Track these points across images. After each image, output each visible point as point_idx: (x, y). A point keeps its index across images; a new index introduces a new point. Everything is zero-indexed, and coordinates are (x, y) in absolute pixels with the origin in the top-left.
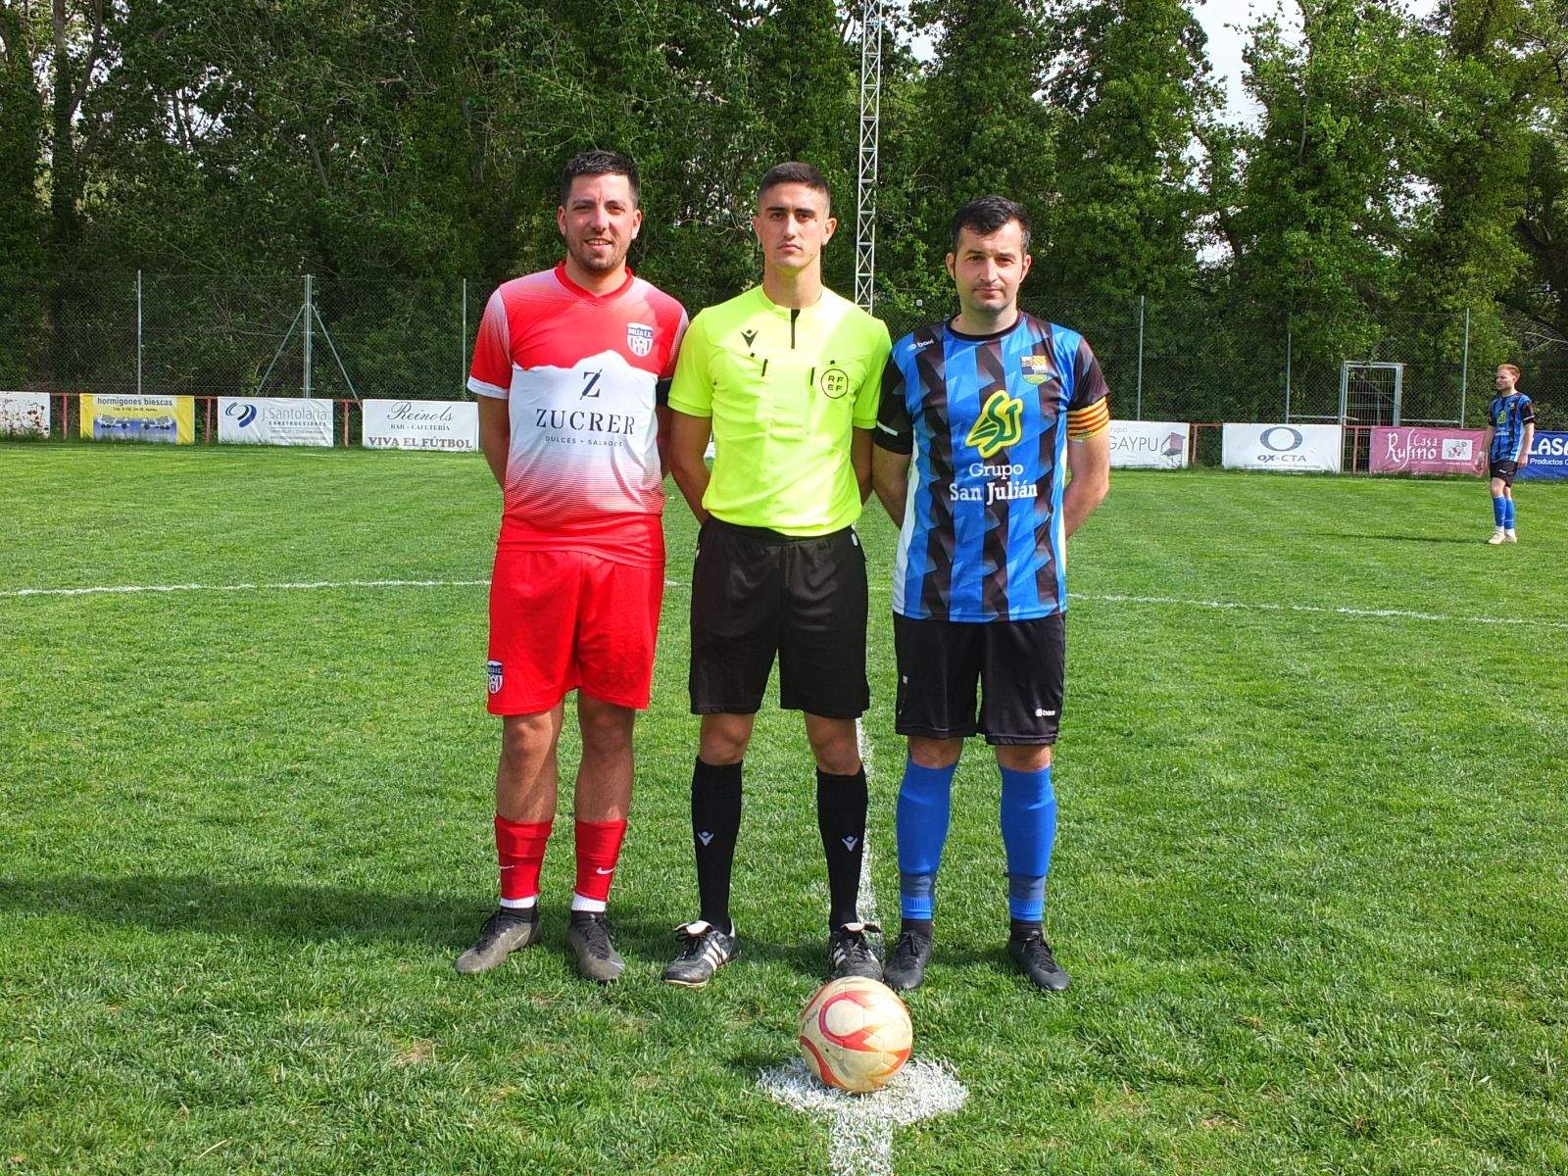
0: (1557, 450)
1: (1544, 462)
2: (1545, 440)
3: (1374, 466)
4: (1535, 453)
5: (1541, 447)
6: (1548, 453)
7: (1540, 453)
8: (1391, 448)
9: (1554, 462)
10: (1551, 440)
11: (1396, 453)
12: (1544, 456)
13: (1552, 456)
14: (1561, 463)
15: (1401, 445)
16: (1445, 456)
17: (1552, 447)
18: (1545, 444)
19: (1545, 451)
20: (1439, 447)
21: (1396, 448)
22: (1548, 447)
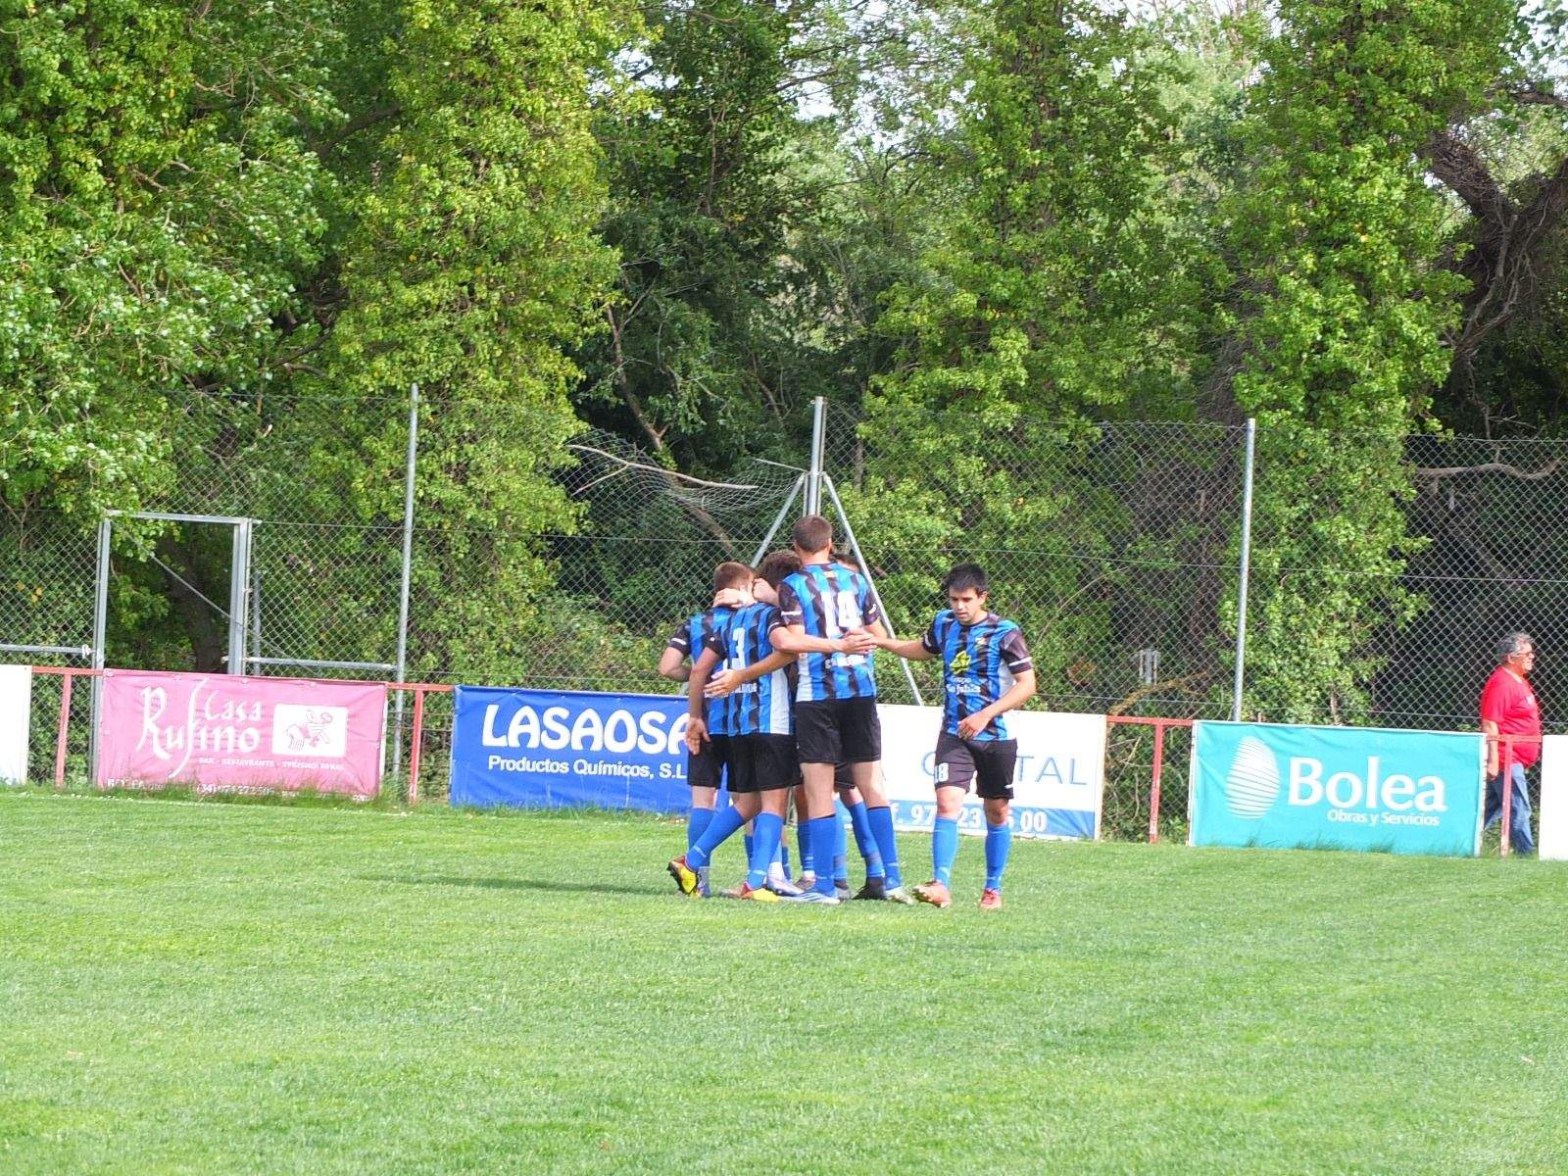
0: (554, 736)
1: (524, 765)
2: (527, 711)
3: (109, 766)
4: (501, 742)
5: (515, 728)
6: (533, 744)
7: (514, 743)
8: (149, 725)
9: (549, 766)
10: (540, 712)
11: (162, 738)
12: (522, 751)
13: (541, 753)
14: (563, 768)
15: (172, 719)
16: (280, 745)
17: (543, 727)
18: (525, 721)
19: (524, 738)
20: (266, 724)
21: (162, 726)
22: (533, 728)
